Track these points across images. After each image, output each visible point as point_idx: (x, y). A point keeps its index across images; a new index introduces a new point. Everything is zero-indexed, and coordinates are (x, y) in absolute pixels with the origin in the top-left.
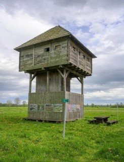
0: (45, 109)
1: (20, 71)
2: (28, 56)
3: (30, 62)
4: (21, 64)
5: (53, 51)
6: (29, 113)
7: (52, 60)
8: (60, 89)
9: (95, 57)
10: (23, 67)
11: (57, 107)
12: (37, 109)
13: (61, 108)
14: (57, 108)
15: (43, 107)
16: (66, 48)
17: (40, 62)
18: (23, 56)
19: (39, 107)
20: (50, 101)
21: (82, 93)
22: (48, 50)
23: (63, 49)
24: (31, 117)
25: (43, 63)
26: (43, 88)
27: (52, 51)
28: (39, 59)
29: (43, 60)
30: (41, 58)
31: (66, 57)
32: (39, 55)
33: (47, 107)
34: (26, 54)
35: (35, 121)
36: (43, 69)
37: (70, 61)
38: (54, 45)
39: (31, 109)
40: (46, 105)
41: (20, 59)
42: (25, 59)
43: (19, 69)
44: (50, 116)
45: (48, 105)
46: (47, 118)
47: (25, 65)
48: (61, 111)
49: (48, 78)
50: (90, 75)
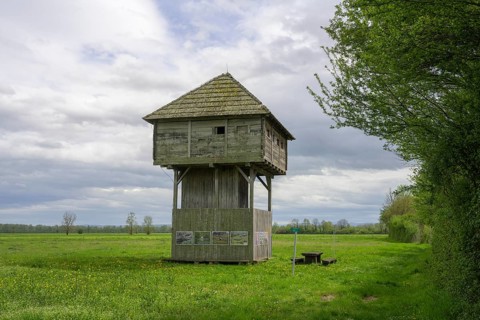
0: (212, 241)
1: (155, 164)
2: (174, 135)
3: (180, 148)
4: (159, 150)
5: (232, 135)
6: (174, 249)
7: (230, 152)
8: (236, 202)
9: (292, 138)
10: (162, 157)
11: (238, 237)
12: (193, 240)
13: (246, 238)
14: (238, 239)
15: (207, 237)
16: (259, 134)
17: (204, 151)
18: (163, 135)
19: (197, 236)
20: (222, 225)
21: (269, 209)
22: (221, 131)
23: (252, 135)
24: (180, 256)
25: (211, 155)
26: (198, 198)
27: (230, 135)
28: (201, 146)
29: (211, 149)
30: (206, 144)
31: (259, 149)
32: (202, 137)
33: (217, 237)
34: (171, 132)
35: (192, 263)
36: (211, 165)
37: (265, 157)
38: (235, 124)
39: (181, 241)
40: (215, 233)
41: (155, 139)
42: (168, 142)
43: (155, 159)
44: (222, 252)
45: (219, 234)
46: (216, 257)
47: (168, 153)
48: (246, 244)
49: (216, 182)
50: (285, 174)
